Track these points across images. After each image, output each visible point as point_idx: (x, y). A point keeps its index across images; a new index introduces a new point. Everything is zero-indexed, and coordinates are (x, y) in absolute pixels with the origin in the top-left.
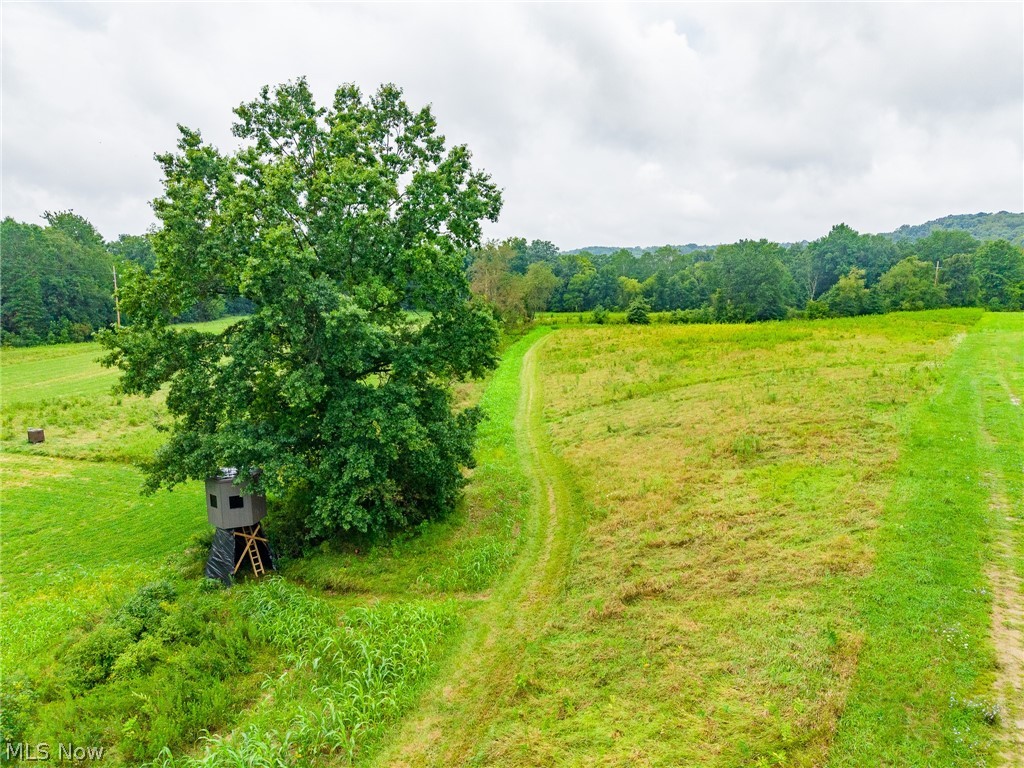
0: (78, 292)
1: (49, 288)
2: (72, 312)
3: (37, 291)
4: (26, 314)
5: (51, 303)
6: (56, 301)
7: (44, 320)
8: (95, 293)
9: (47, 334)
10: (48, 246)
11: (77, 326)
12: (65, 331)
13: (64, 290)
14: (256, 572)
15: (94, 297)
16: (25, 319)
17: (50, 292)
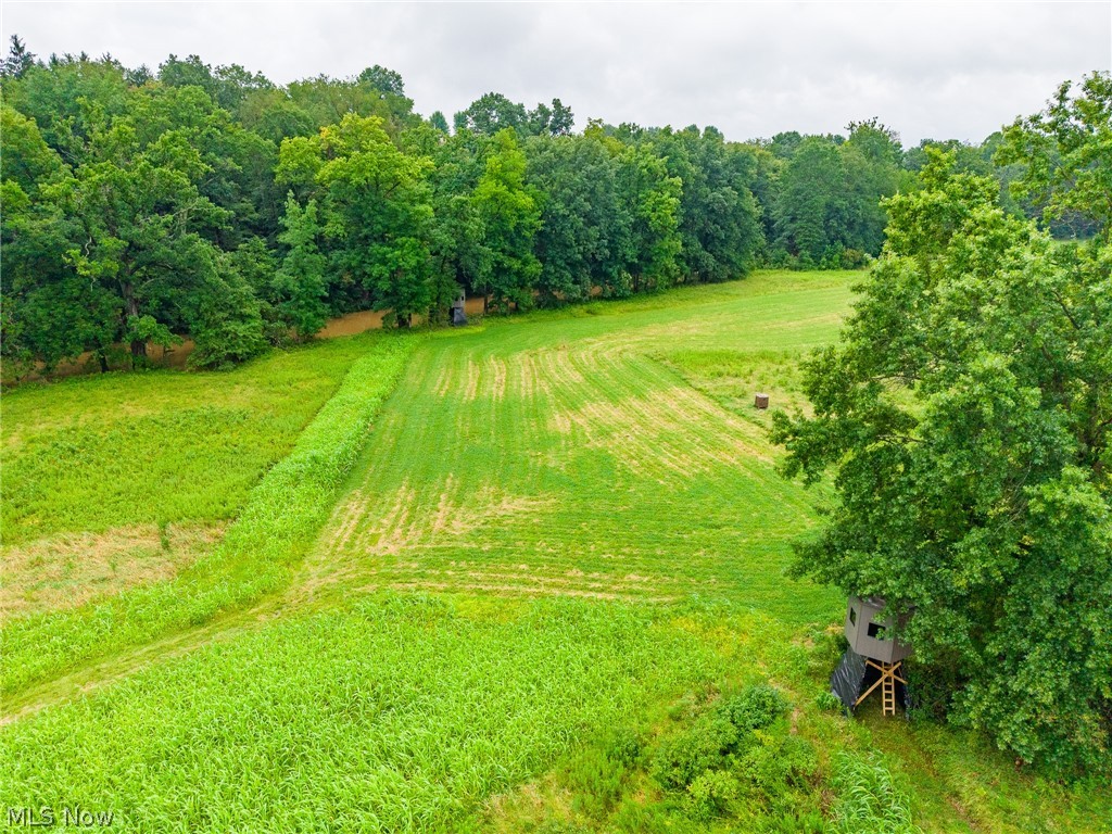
0: (858, 215)
1: (833, 211)
2: (848, 236)
3: (821, 213)
4: (806, 236)
5: (831, 226)
6: (835, 224)
7: (820, 243)
8: (875, 216)
9: (820, 258)
10: (840, 167)
11: (849, 252)
12: (837, 256)
13: (846, 214)
14: (885, 709)
15: (873, 220)
16: (805, 241)
17: (832, 215)
